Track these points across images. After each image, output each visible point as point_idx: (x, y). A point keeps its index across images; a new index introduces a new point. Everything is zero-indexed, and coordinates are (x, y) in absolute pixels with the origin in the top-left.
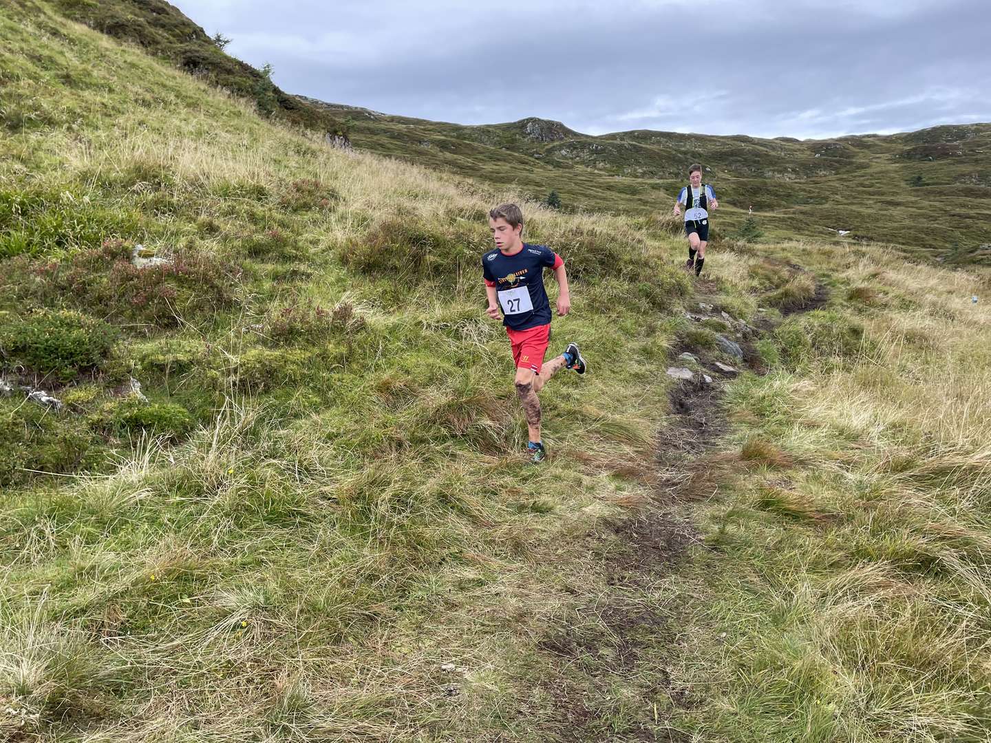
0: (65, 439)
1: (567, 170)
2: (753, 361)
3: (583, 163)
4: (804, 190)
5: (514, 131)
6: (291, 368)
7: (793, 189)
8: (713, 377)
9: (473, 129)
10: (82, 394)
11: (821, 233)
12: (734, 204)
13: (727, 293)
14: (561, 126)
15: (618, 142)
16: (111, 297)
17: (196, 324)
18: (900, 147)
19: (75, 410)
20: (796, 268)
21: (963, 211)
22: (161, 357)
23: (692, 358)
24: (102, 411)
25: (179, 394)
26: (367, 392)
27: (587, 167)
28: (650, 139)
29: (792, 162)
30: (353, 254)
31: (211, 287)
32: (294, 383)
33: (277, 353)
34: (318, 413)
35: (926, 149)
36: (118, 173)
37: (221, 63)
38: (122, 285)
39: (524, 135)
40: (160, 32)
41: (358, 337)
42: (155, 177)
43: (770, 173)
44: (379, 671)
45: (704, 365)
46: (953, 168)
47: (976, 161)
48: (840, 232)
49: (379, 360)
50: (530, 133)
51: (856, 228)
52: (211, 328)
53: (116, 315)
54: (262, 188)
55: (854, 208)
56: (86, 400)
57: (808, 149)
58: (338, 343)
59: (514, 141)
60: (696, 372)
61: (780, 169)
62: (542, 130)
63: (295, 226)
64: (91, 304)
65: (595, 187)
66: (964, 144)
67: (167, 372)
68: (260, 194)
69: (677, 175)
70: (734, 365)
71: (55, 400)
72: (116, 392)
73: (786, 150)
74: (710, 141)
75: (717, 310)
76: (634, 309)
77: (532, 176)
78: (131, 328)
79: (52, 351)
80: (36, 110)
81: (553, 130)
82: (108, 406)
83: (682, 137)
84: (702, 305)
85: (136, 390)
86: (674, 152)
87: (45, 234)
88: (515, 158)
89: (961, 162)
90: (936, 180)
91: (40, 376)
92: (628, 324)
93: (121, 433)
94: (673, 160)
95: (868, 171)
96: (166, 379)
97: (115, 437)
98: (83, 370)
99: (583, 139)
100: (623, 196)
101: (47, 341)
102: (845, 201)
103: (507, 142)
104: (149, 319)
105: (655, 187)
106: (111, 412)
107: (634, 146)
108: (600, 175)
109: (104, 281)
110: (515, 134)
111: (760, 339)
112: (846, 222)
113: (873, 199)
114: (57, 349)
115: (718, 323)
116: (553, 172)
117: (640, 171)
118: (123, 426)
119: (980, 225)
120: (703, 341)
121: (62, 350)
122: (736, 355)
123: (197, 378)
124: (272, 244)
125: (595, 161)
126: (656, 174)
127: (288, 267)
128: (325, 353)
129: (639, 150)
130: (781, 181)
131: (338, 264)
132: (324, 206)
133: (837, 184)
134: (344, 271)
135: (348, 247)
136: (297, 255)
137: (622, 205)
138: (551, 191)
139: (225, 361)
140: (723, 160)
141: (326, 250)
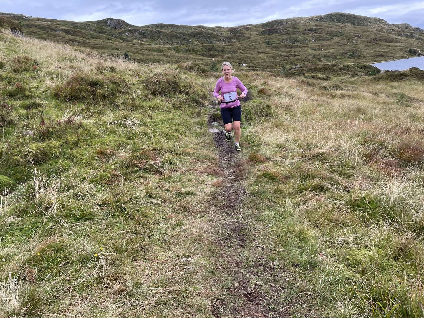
1: (130, 42)
3: (136, 39)
4: (228, 48)
5: (101, 25)
6: (54, 150)
7: (224, 48)
9: (81, 23)
11: (237, 66)
12: (202, 55)
14: (124, 21)
15: (150, 29)
18: (261, 29)
21: (284, 54)
23: (217, 124)
27: (139, 40)
28: (164, 27)
29: (222, 37)
32: (57, 157)
33: (45, 144)
35: (270, 30)
39: (107, 26)
43: (215, 42)
46: (280, 37)
47: (288, 33)
48: (243, 65)
50: (109, 26)
51: (249, 63)
55: (247, 55)
57: (228, 31)
58: (72, 136)
59: (102, 29)
60: (219, 129)
61: (218, 39)
62: (115, 23)
63: (25, 80)
65: (144, 50)
66: (283, 27)
69: (178, 43)
73: (219, 31)
74: (189, 28)
76: (189, 106)
77: (114, 46)
81: (120, 23)
83: (177, 27)
84: (214, 102)
86: (175, 33)
88: (104, 37)
89: (282, 35)
90: (274, 42)
92: (189, 112)
94: (175, 36)
95: (251, 39)
99: (135, 28)
100: (157, 53)
102: (244, 52)
103: (99, 30)
105: (170, 49)
107: (158, 31)
108: (145, 44)
112: (245, 61)
113: (253, 51)
116: (124, 44)
119: (291, 59)
123: (8, 161)
124: (18, 91)
125: (142, 38)
126: (169, 43)
127: (29, 102)
128: (67, 141)
129: (160, 32)
130: (219, 45)
131: (54, 98)
132: (34, 70)
133: (240, 45)
134: (58, 101)
135: (58, 89)
136: (32, 95)
137: (157, 58)
138: (124, 53)
139: (20, 151)
140: (196, 36)
141: (46, 91)
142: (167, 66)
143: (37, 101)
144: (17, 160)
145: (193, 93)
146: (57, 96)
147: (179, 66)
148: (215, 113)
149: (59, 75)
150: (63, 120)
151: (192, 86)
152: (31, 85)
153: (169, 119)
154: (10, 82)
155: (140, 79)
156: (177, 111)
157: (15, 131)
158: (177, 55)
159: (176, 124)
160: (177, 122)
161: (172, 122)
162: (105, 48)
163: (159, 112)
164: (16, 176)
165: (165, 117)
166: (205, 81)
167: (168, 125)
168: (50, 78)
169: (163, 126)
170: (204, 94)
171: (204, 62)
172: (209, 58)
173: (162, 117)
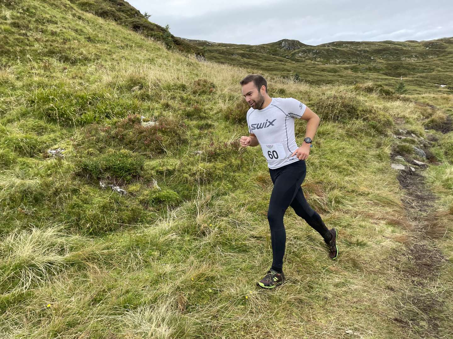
0: (132, 209)
1: (302, 63)
2: (432, 159)
3: (309, 59)
4: (422, 66)
5: (275, 47)
6: (218, 172)
7: (416, 66)
8: (415, 168)
9: (256, 46)
10: (134, 187)
11: (432, 86)
12: (386, 74)
13: (411, 124)
14: (299, 42)
15: (326, 48)
16: (135, 141)
17: (171, 151)
19: (132, 194)
20: (432, 107)
22: (161, 168)
23: (402, 159)
24: (144, 195)
25: (170, 185)
26: (252, 182)
27: (312, 60)
28: (342, 45)
29: (415, 52)
30: (232, 114)
31: (176, 134)
32: (220, 179)
33: (211, 165)
34: (233, 193)
36: (122, 82)
37: (148, 26)
38: (139, 135)
39: (281, 48)
40: (122, 14)
41: (244, 155)
42: (139, 83)
43: (404, 58)
44: (316, 333)
45: (408, 161)
48: (441, 86)
49: (254, 166)
50: (283, 47)
51: (450, 84)
52: (178, 154)
53: (138, 149)
54: (184, 85)
55: (448, 73)
56: (136, 190)
57: (423, 45)
58: (236, 159)
59: (276, 51)
60: (406, 166)
61: (409, 56)
62: (289, 44)
63: (202, 102)
64: (127, 145)
65: (316, 70)
67: (164, 175)
68: (183, 87)
69: (356, 62)
70: (423, 161)
71: (123, 190)
72: (147, 186)
73: (411, 46)
74: (372, 44)
75: (409, 133)
76: (368, 134)
77: (285, 67)
78: (145, 155)
79: (121, 169)
80: (81, 55)
81: (294, 44)
82: (146, 192)
83: (358, 43)
84: (401, 131)
85: (156, 185)
86: (355, 51)
87: (101, 113)
88: (277, 59)
91: (116, 180)
92: (366, 142)
93: (152, 205)
94: (354, 54)
96: (164, 178)
97: (150, 206)
98: (134, 177)
99: (309, 48)
100: (330, 74)
101: (119, 164)
102: (443, 70)
103: (273, 52)
104: (152, 150)
105: (346, 68)
106: (147, 195)
107: (335, 49)
108: (318, 64)
109: (131, 133)
110: (276, 48)
111: (433, 147)
112: (444, 81)
114: (123, 168)
115: (411, 140)
116: (296, 65)
117: (338, 61)
118: (153, 202)
120: (406, 150)
121: (125, 168)
122: (422, 156)
123: (178, 178)
124: (195, 112)
125: (315, 58)
126: (346, 62)
127: (203, 122)
128: (231, 164)
129: (336, 51)
130: (410, 62)
131: (224, 119)
132: (211, 92)
133: (438, 62)
134: (228, 123)
135: (228, 111)
136: (206, 117)
137: (330, 78)
138: (295, 74)
139: (190, 170)
140: (380, 53)
141: (218, 113)
142: (342, 88)
143: (209, 122)
144: (186, 178)
145: (373, 119)
146: (227, 118)
147: (357, 87)
148: (402, 144)
149: (231, 98)
150: (229, 142)
151: (373, 111)
152: (206, 107)
153: (341, 149)
154: (189, 104)
155: (311, 102)
156: (351, 140)
157: (187, 150)
158: (354, 75)
159: (349, 155)
160: (350, 153)
161: (343, 152)
162: (277, 70)
163: (329, 140)
164: (183, 193)
165: (336, 145)
166: (389, 104)
167: (338, 155)
168: (223, 100)
169: (332, 156)
170: (388, 121)
171: (387, 82)
172: (394, 78)
173: (332, 145)
